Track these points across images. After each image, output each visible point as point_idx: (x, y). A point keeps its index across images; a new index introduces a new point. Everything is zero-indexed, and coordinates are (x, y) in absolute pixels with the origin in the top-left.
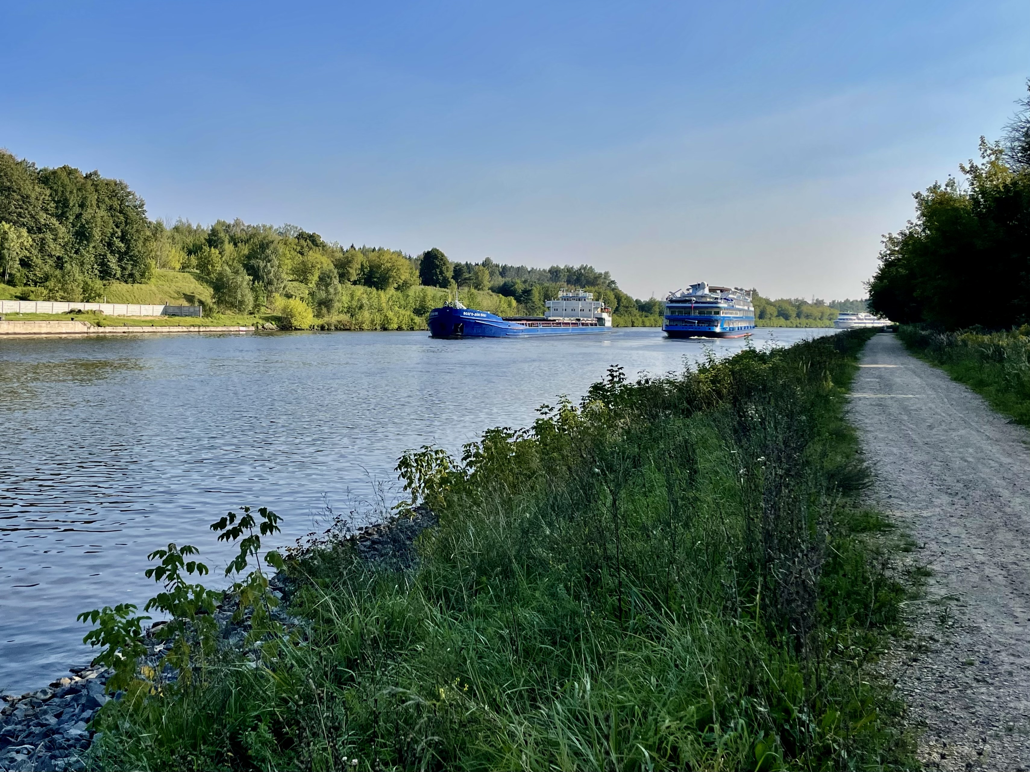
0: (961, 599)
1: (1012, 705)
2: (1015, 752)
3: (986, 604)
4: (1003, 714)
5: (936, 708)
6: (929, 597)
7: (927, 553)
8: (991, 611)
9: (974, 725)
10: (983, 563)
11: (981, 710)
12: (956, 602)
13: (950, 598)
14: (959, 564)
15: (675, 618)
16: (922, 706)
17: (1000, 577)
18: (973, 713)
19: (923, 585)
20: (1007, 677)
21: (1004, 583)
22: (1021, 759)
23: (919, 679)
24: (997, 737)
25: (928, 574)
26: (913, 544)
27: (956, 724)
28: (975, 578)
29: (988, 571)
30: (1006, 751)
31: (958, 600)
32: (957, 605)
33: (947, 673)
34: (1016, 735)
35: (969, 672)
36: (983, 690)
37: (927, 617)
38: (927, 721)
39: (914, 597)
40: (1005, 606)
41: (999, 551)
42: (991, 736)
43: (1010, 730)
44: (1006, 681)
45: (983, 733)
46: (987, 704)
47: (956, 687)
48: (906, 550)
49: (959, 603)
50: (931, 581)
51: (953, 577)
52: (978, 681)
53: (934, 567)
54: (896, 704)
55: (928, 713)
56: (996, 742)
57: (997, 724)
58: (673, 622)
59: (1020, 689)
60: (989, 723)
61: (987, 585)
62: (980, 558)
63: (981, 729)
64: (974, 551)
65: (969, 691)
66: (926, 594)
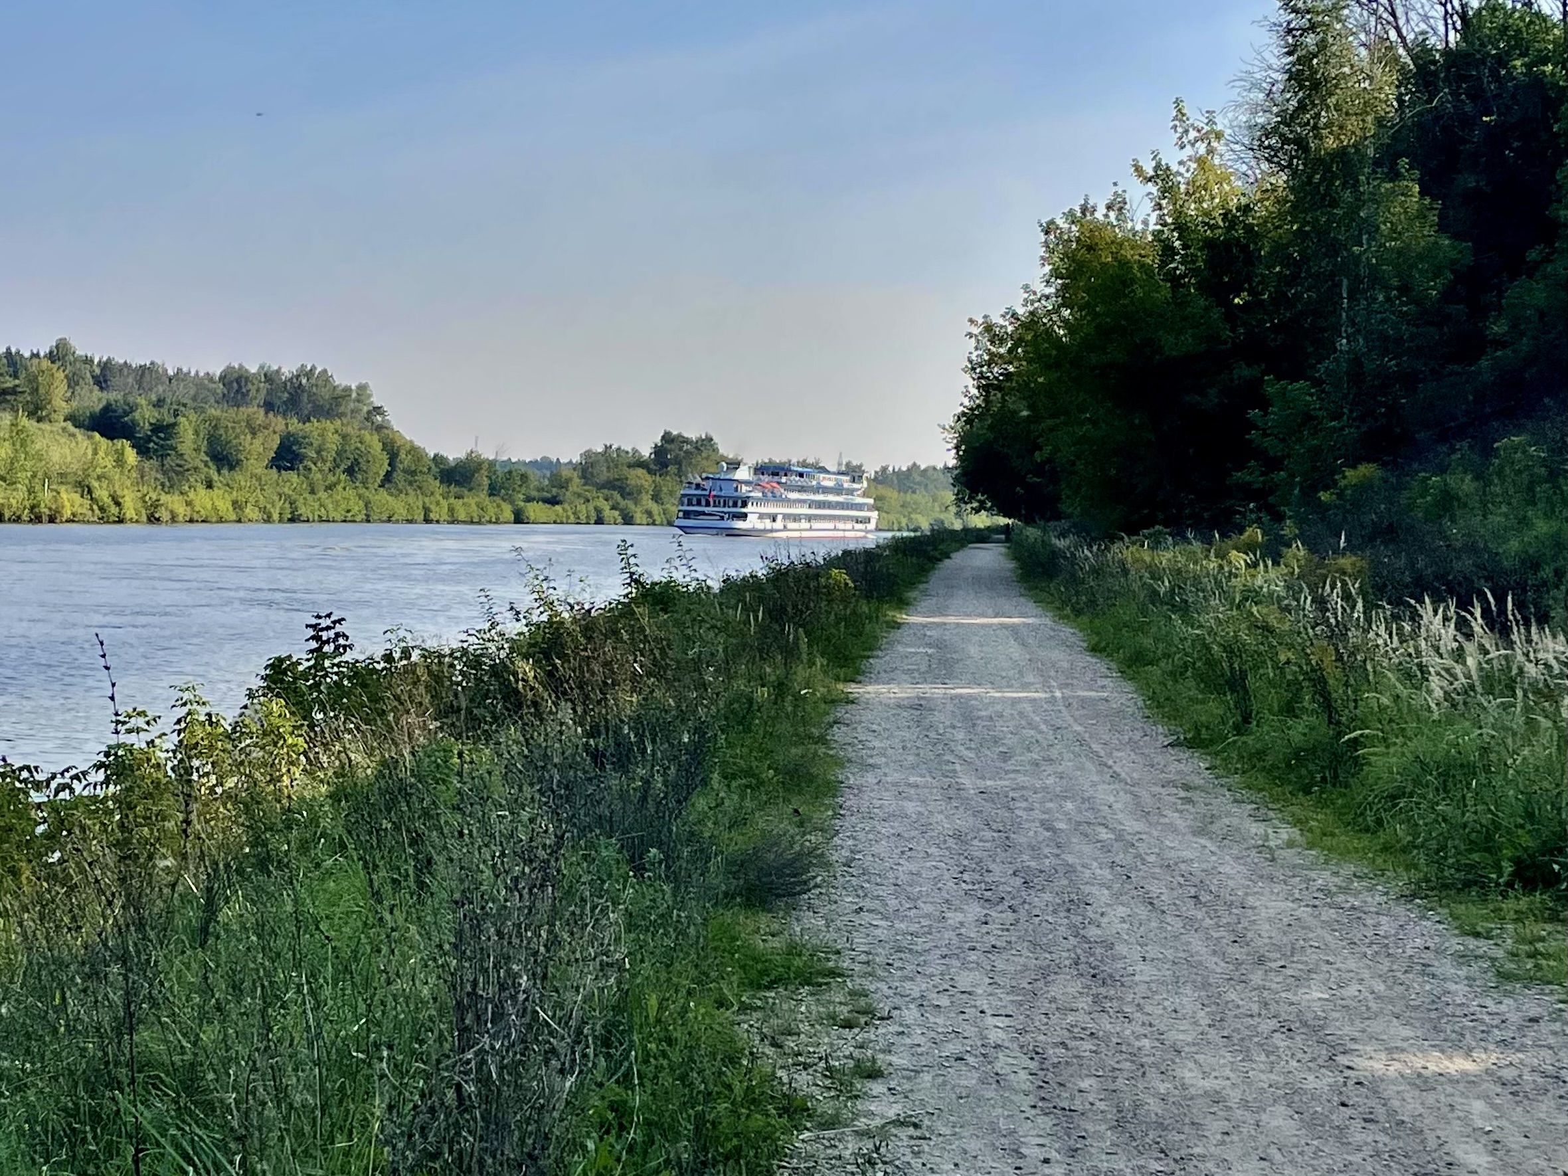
0: (926, 1122)
3: (971, 1130)
6: (862, 1123)
7: (891, 1029)
8: (973, 1146)
10: (997, 1047)
12: (911, 1131)
13: (900, 1123)
14: (952, 1048)
17: (1023, 1075)
19: (856, 1097)
21: (1027, 1086)
25: (874, 1074)
26: (869, 1012)
28: (970, 1080)
29: (1002, 1063)
31: (916, 1126)
32: (911, 1137)
37: (838, 1163)
39: (831, 1123)
40: (1013, 1132)
41: (1039, 1020)
48: (848, 1025)
49: (918, 1133)
50: (877, 1087)
51: (926, 1077)
53: (894, 1059)
61: (990, 1093)
62: (995, 1036)
64: (990, 1021)
66: (856, 1116)
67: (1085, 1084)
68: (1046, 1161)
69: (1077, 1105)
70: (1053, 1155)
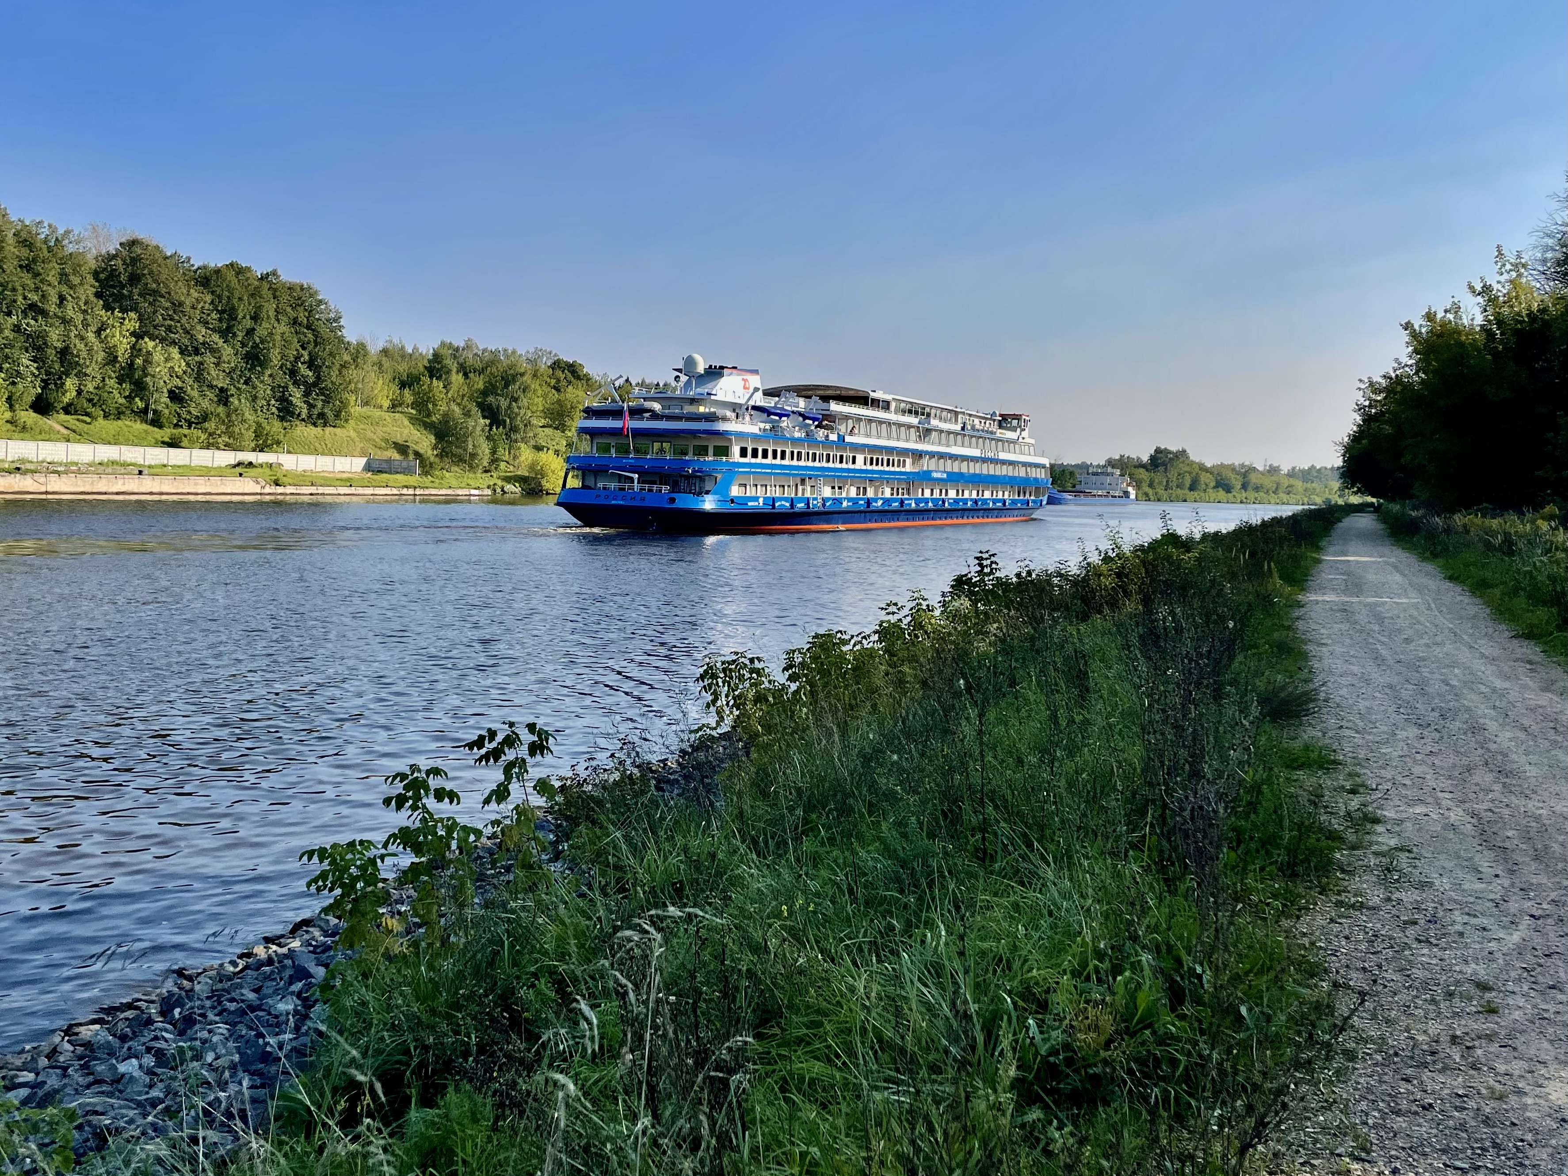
0: (1415, 849)
1: (1457, 968)
2: (1453, 1017)
3: (1444, 856)
4: (1445, 978)
5: (1364, 969)
6: (1375, 848)
7: (1379, 796)
8: (1449, 865)
9: (1408, 988)
11: (1417, 973)
12: (1407, 854)
13: (1401, 849)
14: (1419, 809)
15: (1051, 859)
16: (1347, 966)
17: (1469, 826)
18: (1408, 976)
19: (1368, 833)
20: (1457, 938)
21: (1473, 833)
22: (1459, 1025)
23: (1347, 938)
24: (1433, 1001)
25: (1376, 821)
26: (1363, 785)
27: (1385, 986)
28: (1436, 827)
29: (1454, 819)
30: (1442, 1016)
31: (1409, 851)
32: (1408, 857)
33: (1383, 932)
34: (1456, 1000)
35: (1411, 931)
36: (1425, 951)
37: (1368, 869)
38: (1351, 983)
39: (1355, 847)
40: (1471, 858)
41: (1471, 795)
42: (1426, 1000)
43: (1450, 995)
44: (1454, 942)
45: (1417, 997)
46: (1425, 966)
47: (1392, 947)
48: (1353, 792)
49: (1412, 855)
50: (1380, 828)
51: (1408, 825)
52: (1420, 941)
53: (1386, 813)
54: (1317, 965)
55: (1354, 975)
56: (1431, 1007)
57: (1435, 988)
58: (1049, 865)
59: (1471, 951)
60: (1425, 985)
61: (1451, 835)
62: (1446, 803)
63: (1415, 992)
64: (1440, 795)
65: (1406, 953)
66: (1371, 843)
67: (1510, 833)
68: (1497, 876)
69: (1507, 844)
70: (1499, 872)
